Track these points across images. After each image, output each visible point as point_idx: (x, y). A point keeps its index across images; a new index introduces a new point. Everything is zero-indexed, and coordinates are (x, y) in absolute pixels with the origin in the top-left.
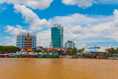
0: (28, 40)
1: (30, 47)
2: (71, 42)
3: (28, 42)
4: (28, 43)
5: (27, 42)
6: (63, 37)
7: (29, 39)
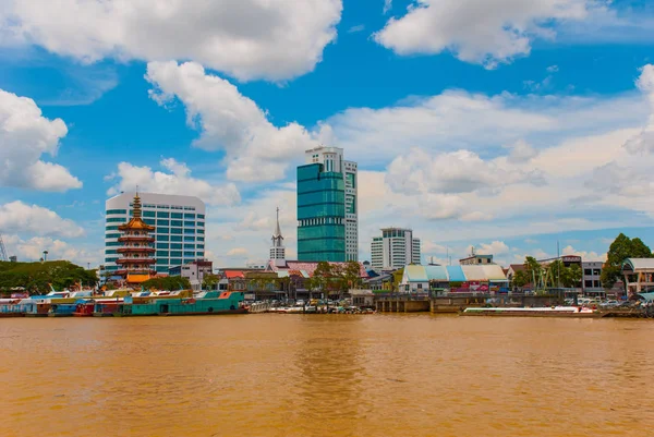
0: (137, 231)
1: (146, 263)
2: (401, 233)
3: (137, 242)
4: (133, 247)
5: (129, 241)
6: (354, 210)
7: (138, 224)
